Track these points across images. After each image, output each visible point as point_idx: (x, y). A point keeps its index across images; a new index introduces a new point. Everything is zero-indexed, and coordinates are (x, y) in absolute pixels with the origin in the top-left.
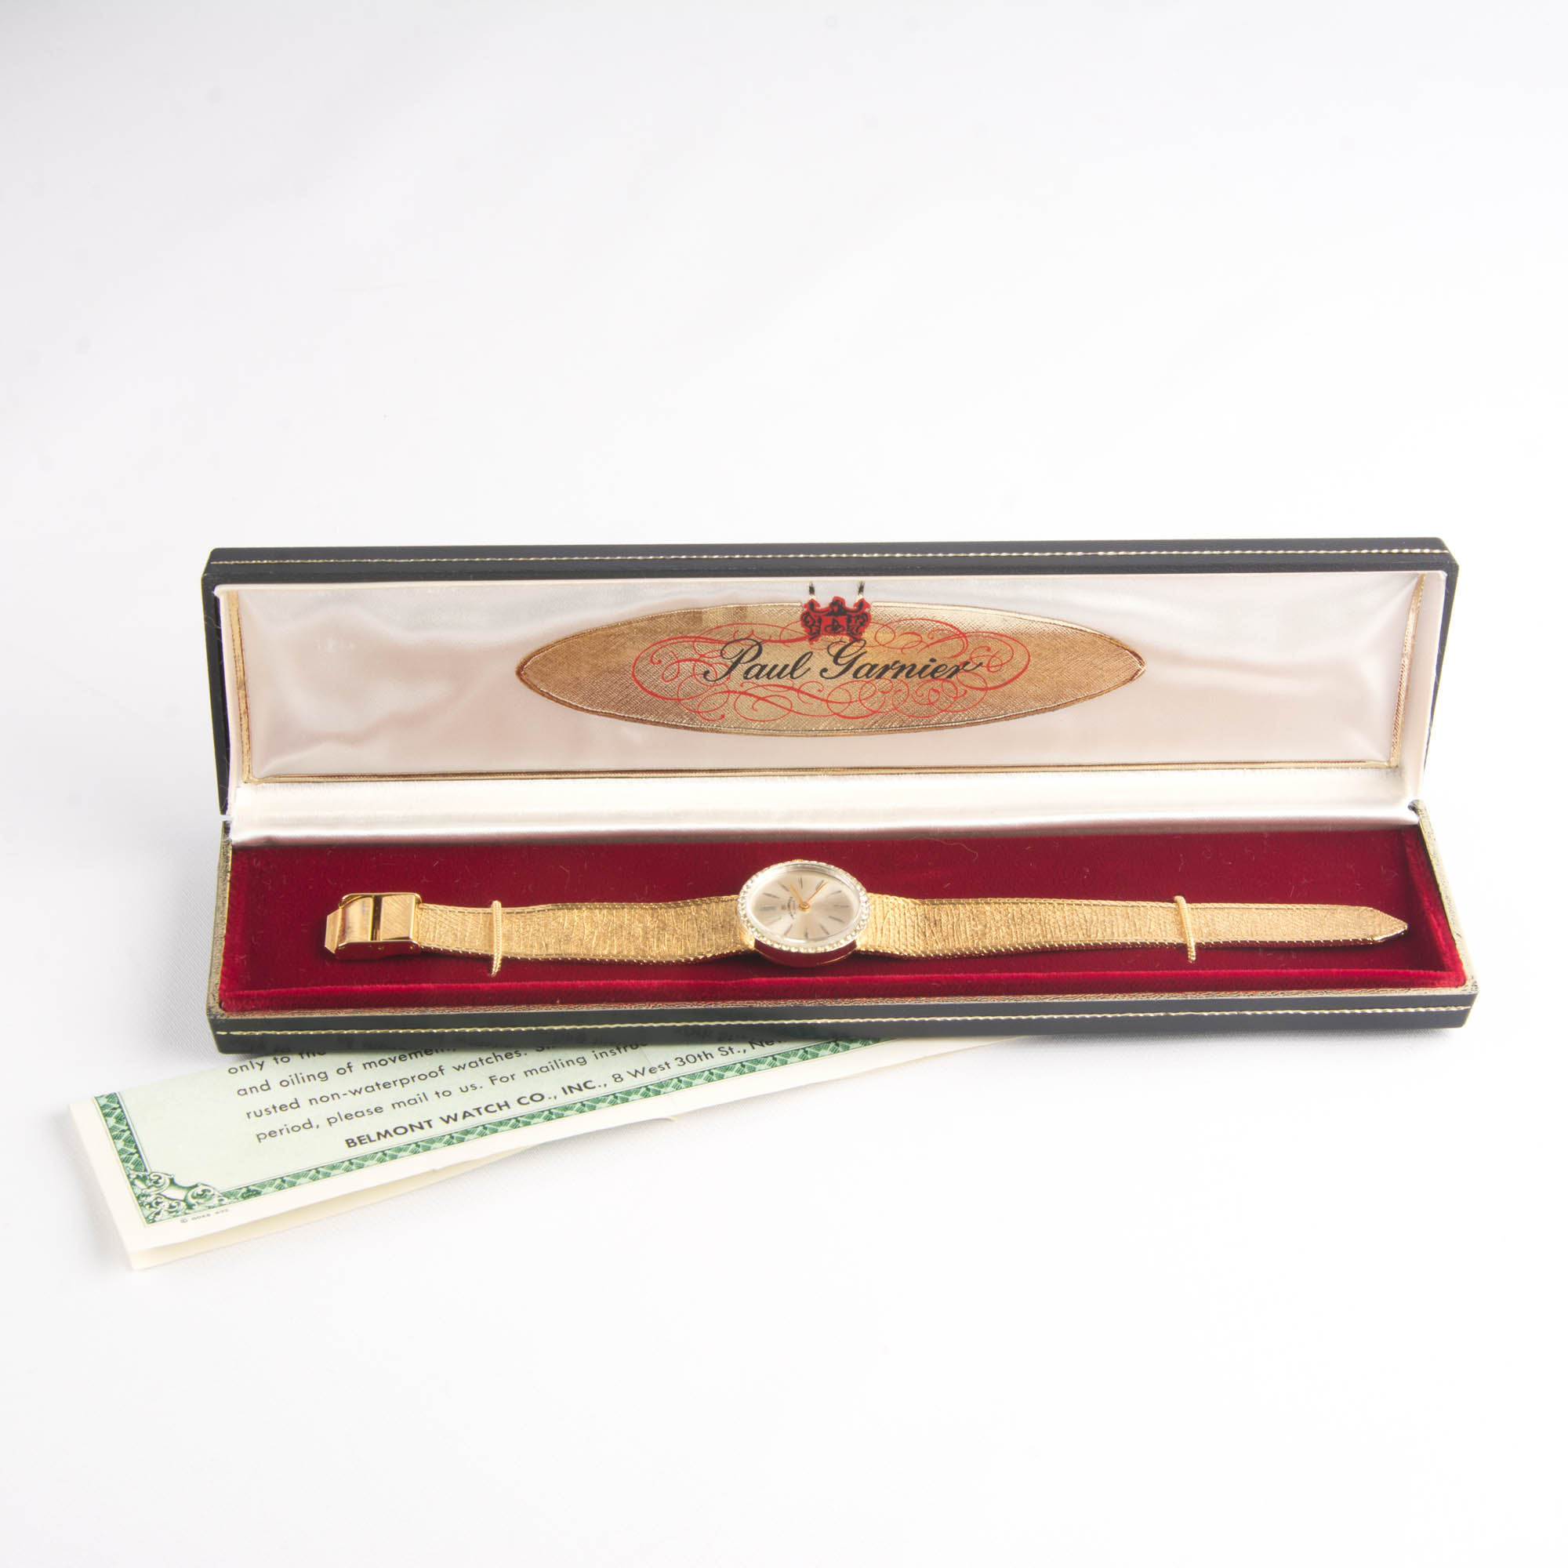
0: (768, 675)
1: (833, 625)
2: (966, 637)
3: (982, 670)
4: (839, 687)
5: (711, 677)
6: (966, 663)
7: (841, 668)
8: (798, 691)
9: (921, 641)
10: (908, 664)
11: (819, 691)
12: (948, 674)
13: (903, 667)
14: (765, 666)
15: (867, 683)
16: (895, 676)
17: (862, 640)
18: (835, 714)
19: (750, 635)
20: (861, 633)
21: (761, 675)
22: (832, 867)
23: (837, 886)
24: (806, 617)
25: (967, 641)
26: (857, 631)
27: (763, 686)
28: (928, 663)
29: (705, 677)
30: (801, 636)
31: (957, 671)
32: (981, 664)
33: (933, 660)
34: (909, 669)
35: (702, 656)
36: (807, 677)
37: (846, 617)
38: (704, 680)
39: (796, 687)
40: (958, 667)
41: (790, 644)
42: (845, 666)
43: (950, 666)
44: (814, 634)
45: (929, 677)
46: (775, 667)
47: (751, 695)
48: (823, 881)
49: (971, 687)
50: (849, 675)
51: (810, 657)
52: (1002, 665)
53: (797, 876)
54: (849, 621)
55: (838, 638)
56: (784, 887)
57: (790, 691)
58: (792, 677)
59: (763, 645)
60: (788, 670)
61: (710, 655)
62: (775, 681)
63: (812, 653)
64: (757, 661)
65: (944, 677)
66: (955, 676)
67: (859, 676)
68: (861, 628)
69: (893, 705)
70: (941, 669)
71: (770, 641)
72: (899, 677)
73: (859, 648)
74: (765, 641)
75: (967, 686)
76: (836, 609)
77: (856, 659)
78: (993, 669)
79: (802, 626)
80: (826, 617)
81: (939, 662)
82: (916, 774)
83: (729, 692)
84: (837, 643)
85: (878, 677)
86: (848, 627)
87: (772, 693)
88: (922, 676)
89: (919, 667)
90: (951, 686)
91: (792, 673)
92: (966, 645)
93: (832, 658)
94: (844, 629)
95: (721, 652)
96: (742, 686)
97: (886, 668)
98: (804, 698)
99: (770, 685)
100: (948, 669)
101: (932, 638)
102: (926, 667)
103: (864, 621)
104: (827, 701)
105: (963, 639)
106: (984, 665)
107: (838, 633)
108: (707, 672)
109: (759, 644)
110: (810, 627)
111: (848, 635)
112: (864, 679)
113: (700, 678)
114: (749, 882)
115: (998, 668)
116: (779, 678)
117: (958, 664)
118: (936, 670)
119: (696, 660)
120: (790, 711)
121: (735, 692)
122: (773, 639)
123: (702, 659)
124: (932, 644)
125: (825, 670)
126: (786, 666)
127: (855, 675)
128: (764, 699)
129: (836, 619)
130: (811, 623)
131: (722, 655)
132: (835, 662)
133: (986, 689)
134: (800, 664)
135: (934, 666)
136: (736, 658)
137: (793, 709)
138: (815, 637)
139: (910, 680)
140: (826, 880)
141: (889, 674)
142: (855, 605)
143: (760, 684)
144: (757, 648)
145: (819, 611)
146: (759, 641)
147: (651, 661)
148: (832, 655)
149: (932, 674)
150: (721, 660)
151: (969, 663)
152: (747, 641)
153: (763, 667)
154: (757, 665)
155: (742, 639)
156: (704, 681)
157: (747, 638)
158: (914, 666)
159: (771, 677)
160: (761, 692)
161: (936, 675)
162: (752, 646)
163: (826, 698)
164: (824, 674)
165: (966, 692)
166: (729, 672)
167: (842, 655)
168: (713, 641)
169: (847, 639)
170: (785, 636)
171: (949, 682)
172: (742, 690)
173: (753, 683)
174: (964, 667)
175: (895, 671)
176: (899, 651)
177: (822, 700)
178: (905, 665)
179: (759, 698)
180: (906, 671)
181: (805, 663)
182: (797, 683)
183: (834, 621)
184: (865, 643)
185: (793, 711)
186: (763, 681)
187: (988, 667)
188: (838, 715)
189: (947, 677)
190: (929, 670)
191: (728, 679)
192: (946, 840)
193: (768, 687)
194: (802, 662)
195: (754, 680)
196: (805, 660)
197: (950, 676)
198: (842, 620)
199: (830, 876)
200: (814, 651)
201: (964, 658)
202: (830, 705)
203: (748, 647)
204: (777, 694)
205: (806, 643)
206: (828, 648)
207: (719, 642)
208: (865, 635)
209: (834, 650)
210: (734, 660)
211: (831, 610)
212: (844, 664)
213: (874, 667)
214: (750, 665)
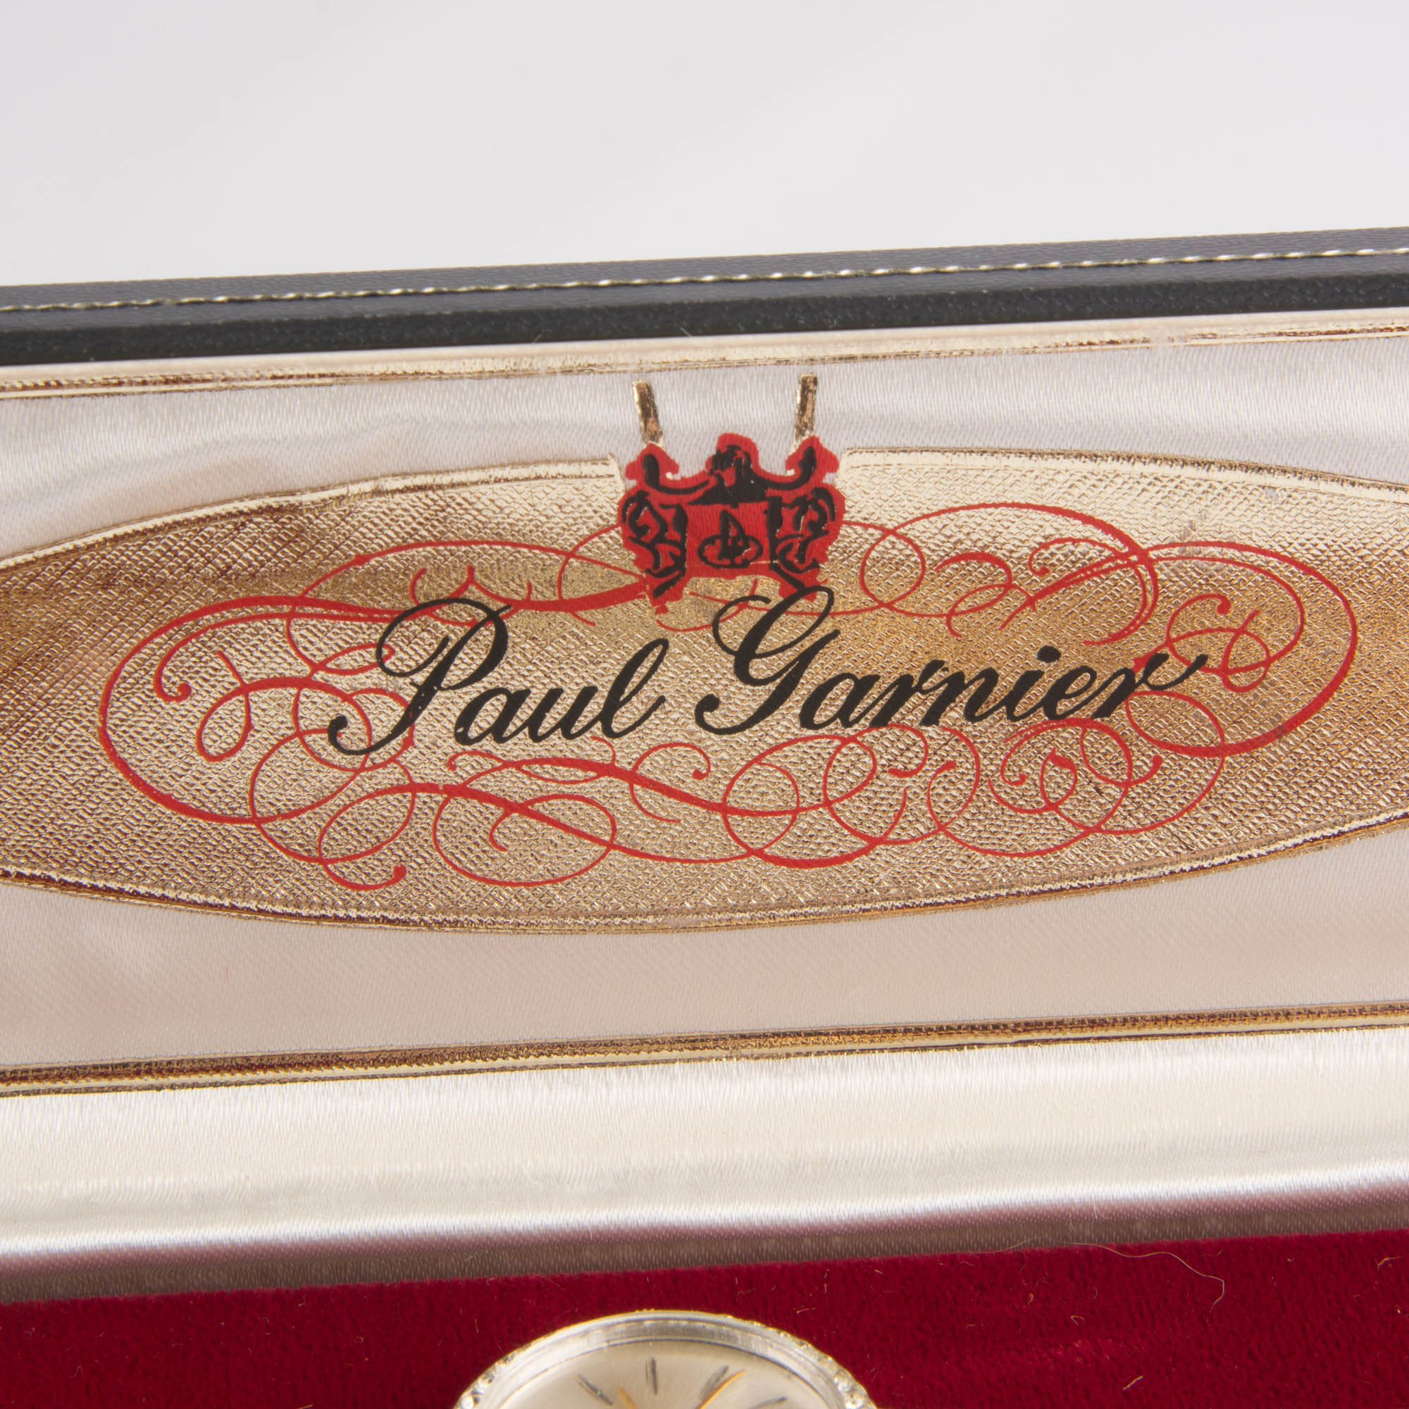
0: (533, 723)
1: (724, 536)
2: (1150, 564)
3: (1205, 685)
4: (757, 760)
5: (353, 735)
6: (1155, 661)
7: (763, 694)
8: (632, 777)
9: (1008, 586)
10: (971, 670)
11: (698, 775)
12: (1098, 703)
13: (956, 683)
14: (521, 696)
15: (845, 741)
16: (931, 718)
17: (819, 588)
18: (751, 852)
19: (464, 587)
20: (815, 566)
21: (511, 728)
22: (756, 1325)
23: (777, 1384)
24: (636, 513)
25: (1154, 575)
26: (802, 560)
27: (518, 765)
28: (1035, 664)
29: (333, 740)
30: (629, 580)
31: (1126, 691)
32: (1201, 662)
33: (1049, 654)
34: (973, 688)
35: (316, 667)
36: (655, 729)
37: (764, 505)
38: (330, 748)
39: (624, 763)
40: (1129, 673)
41: (597, 615)
42: (772, 687)
43: (1104, 673)
44: (668, 571)
45: (1041, 716)
46: (553, 696)
47: (484, 797)
48: (725, 1370)
49: (1176, 748)
50: (786, 719)
51: (660, 659)
52: (1267, 663)
53: (641, 1359)
54: (774, 519)
55: (738, 585)
56: (593, 1389)
57: (605, 780)
58: (608, 731)
59: (509, 623)
60: (594, 707)
61: (346, 662)
62: (557, 745)
63: (664, 643)
64: (491, 680)
65: (1087, 712)
66: (1120, 711)
67: (818, 719)
68: (816, 543)
69: (934, 816)
70: (1074, 687)
71: (528, 604)
72: (943, 720)
73: (811, 622)
74: (513, 606)
75: (1163, 745)
76: (729, 478)
77: (805, 659)
78: (1241, 679)
79: (627, 545)
80: (694, 508)
81: (1069, 661)
82: (1015, 1044)
83: (414, 788)
84: (742, 602)
85: (881, 721)
86: (774, 542)
87: (553, 788)
88: (1019, 710)
89: (1007, 681)
90: (1111, 747)
91: (606, 716)
92: (1150, 598)
93: (729, 662)
94: (759, 555)
95: (379, 653)
96: (451, 765)
97: (904, 688)
98: (647, 797)
99: (542, 761)
100: (1097, 685)
101: (1044, 571)
102: (1030, 679)
103: (823, 518)
104: (724, 809)
105: (1142, 569)
106: (1211, 663)
107: (744, 567)
108: (340, 723)
109: (494, 617)
110: (651, 546)
111: (773, 571)
112: (836, 728)
113: (320, 742)
114: (481, 1384)
115: (1256, 675)
116: (568, 736)
117: (1131, 665)
118: (1059, 691)
119: (307, 682)
120: (610, 846)
121: (431, 788)
122: (536, 596)
123: (320, 676)
124: (1043, 593)
125: (710, 703)
126: (587, 694)
127: (806, 719)
128: (524, 809)
129: (733, 511)
130: (651, 534)
131: (380, 662)
132: (742, 672)
133: (1222, 750)
134: (630, 687)
135: (1052, 673)
136: (429, 670)
137: (619, 840)
138: (672, 583)
139: (980, 726)
140: (734, 1364)
141: (916, 707)
142: (790, 463)
143: (510, 757)
144: (487, 635)
145: (673, 489)
146: (495, 605)
147: (159, 687)
148: (729, 651)
149: (1049, 704)
150: (375, 677)
151: (1165, 657)
152: (457, 607)
153: (516, 699)
154: (497, 691)
155: (439, 603)
156: (330, 752)
157: (456, 598)
158: (990, 677)
159: (541, 731)
160: (514, 785)
161: (1062, 706)
162: (475, 627)
163: (717, 799)
164: (708, 717)
165: (1157, 761)
166: (407, 722)
167: (762, 648)
168: (349, 612)
169: (769, 587)
170: (580, 584)
171: (1103, 729)
172: (453, 779)
173: (488, 755)
174: (1147, 673)
175: (931, 699)
176: (939, 623)
177: (710, 806)
178: (960, 676)
179: (509, 807)
180: (964, 697)
181: (644, 681)
182: (625, 752)
183: (726, 518)
184: (831, 601)
185: (619, 847)
186: (519, 746)
187: (1224, 671)
188: (760, 853)
189: (1097, 714)
190: (1038, 692)
191: (408, 743)
192: (1123, 1248)
193: (537, 769)
194: (636, 680)
195: (488, 744)
196: (643, 670)
197: (1106, 710)
198: (752, 514)
199: (752, 1354)
200: (672, 640)
201: (1142, 643)
202: (734, 819)
203: (461, 632)
204: (565, 789)
205: (641, 608)
206: (715, 626)
207: (370, 615)
208: (826, 574)
209: (736, 629)
210: (420, 678)
211: (713, 482)
212: (765, 682)
213: (864, 685)
214: (474, 691)
